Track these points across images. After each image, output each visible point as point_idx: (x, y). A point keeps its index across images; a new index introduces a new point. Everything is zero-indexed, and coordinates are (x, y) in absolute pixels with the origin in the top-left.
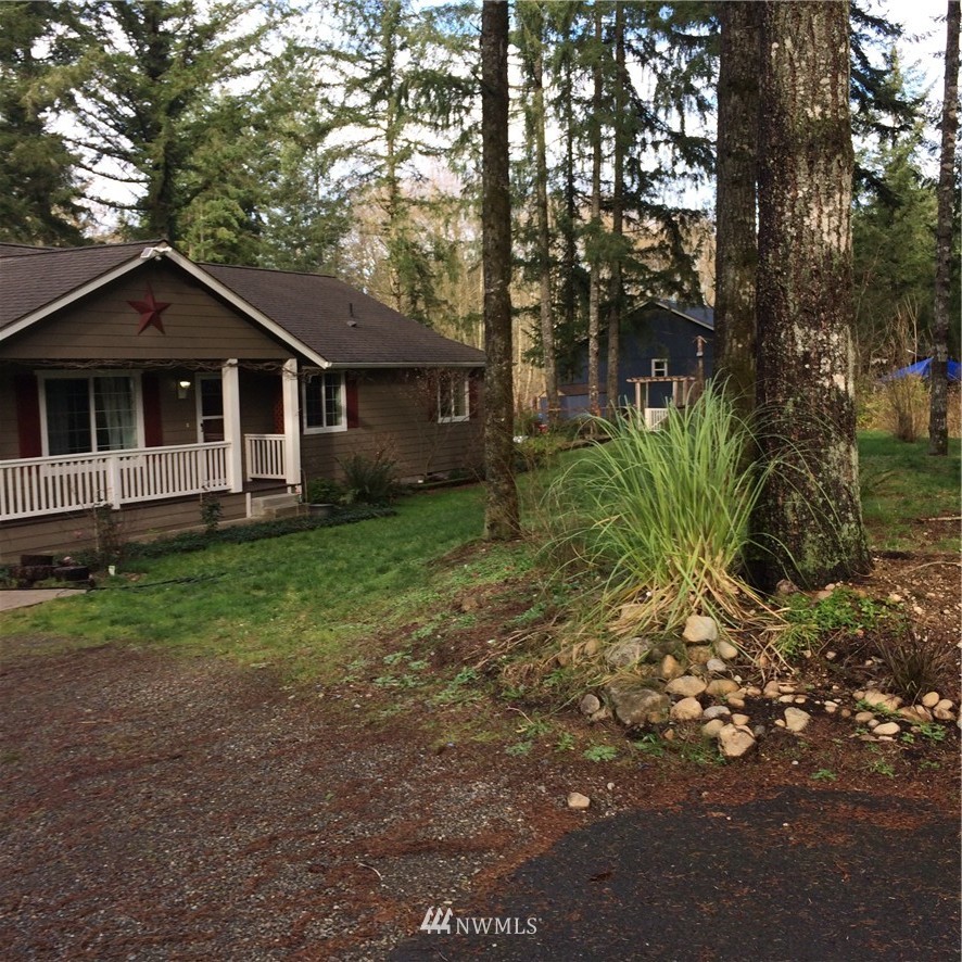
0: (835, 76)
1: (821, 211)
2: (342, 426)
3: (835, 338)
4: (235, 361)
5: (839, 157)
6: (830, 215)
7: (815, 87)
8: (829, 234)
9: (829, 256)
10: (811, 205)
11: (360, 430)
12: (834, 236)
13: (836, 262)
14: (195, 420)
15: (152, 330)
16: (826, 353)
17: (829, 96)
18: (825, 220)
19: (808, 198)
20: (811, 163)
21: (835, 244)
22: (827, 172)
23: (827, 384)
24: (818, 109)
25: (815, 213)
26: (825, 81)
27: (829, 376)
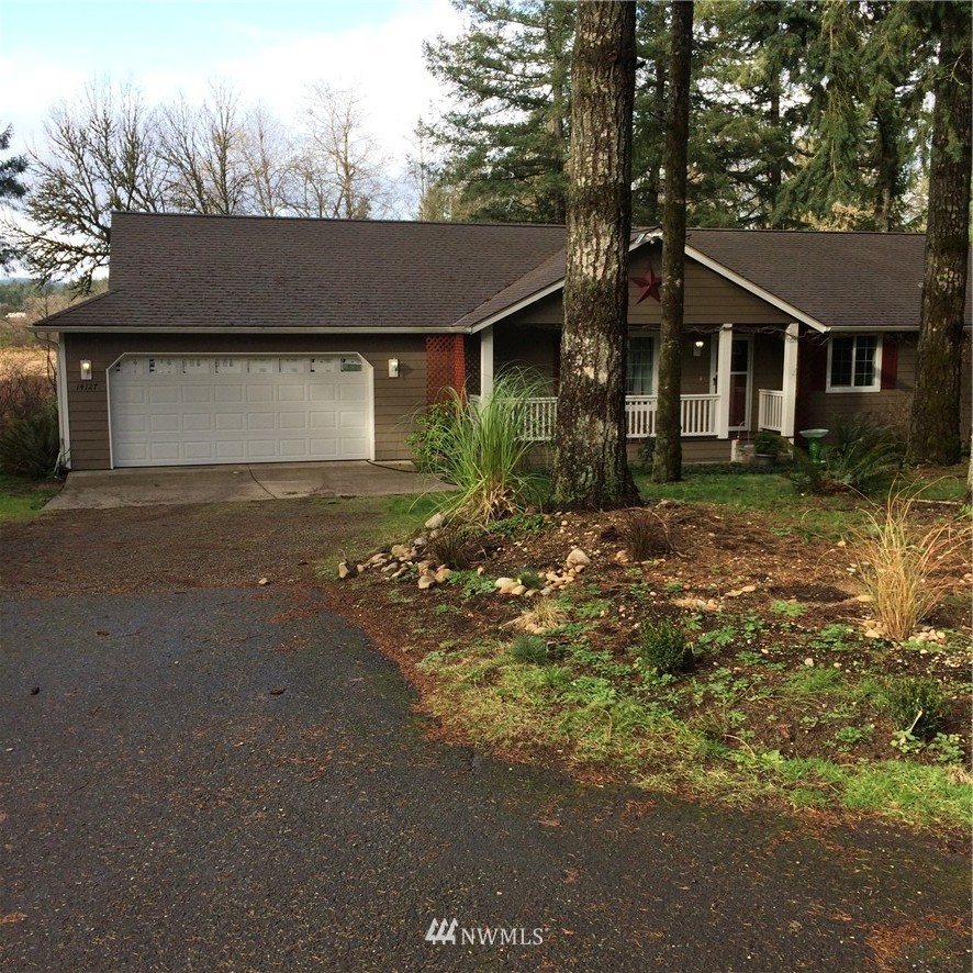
0: (596, 154)
1: (582, 252)
2: (876, 387)
3: (587, 341)
4: (731, 325)
5: (594, 213)
6: (588, 254)
7: (583, 162)
8: (587, 267)
9: (586, 283)
10: (577, 248)
11: (898, 391)
12: (591, 269)
13: (590, 287)
14: (709, 375)
15: (650, 300)
16: (580, 352)
17: (591, 170)
18: (585, 258)
19: (575, 243)
20: (577, 218)
21: (592, 274)
22: (586, 224)
23: (579, 374)
24: (583, 179)
25: (578, 254)
26: (589, 159)
27: (581, 368)
